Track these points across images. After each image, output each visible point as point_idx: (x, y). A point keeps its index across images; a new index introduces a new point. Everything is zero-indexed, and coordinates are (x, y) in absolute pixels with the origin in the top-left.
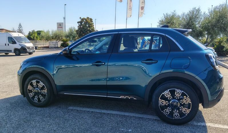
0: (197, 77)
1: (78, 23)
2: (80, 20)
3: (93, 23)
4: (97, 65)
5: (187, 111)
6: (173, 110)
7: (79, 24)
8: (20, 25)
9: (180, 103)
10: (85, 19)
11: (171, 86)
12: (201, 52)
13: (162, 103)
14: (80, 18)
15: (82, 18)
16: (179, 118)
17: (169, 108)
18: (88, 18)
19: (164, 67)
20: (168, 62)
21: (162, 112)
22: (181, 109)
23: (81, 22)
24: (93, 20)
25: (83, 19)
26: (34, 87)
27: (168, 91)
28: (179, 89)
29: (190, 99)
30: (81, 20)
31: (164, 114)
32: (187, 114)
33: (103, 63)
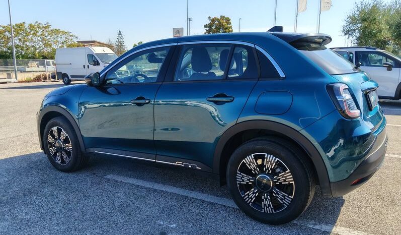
0: (304, 132)
1: (205, 26)
2: (208, 22)
3: (231, 25)
4: (139, 105)
5: (286, 199)
6: (261, 194)
7: (208, 29)
8: (120, 34)
9: (273, 182)
10: (218, 20)
11: (258, 147)
12: (320, 80)
13: (241, 179)
14: (209, 18)
15: (211, 18)
16: (272, 211)
17: (255, 190)
18: (223, 17)
19: (244, 110)
20: (253, 99)
21: (243, 196)
22: (275, 194)
23: (210, 26)
24: (231, 21)
25: (213, 21)
26: (55, 139)
27: (251, 157)
28: (271, 155)
29: (292, 176)
30: (210, 22)
31: (246, 201)
32: (286, 204)
33: (148, 100)
